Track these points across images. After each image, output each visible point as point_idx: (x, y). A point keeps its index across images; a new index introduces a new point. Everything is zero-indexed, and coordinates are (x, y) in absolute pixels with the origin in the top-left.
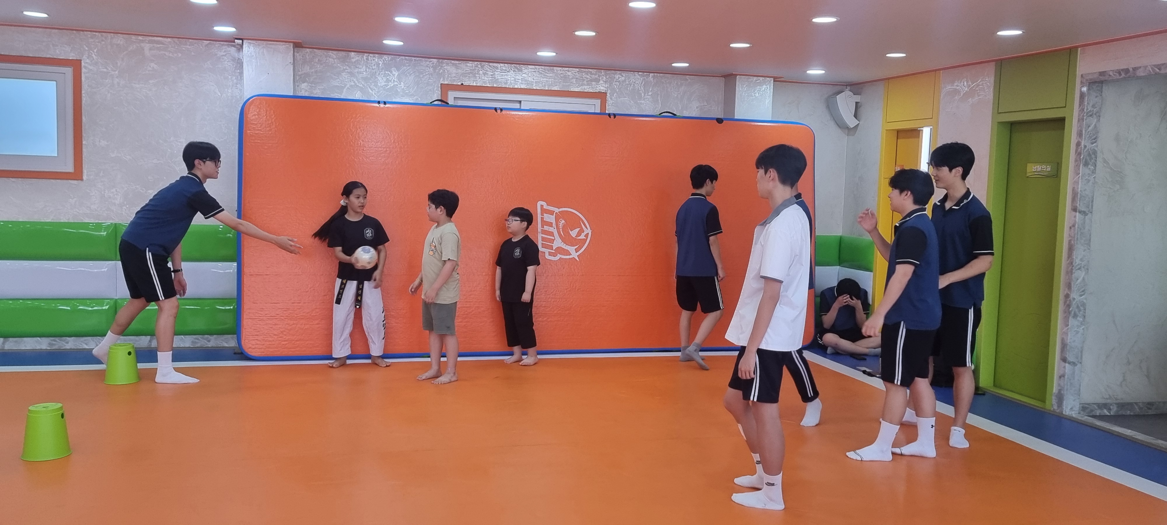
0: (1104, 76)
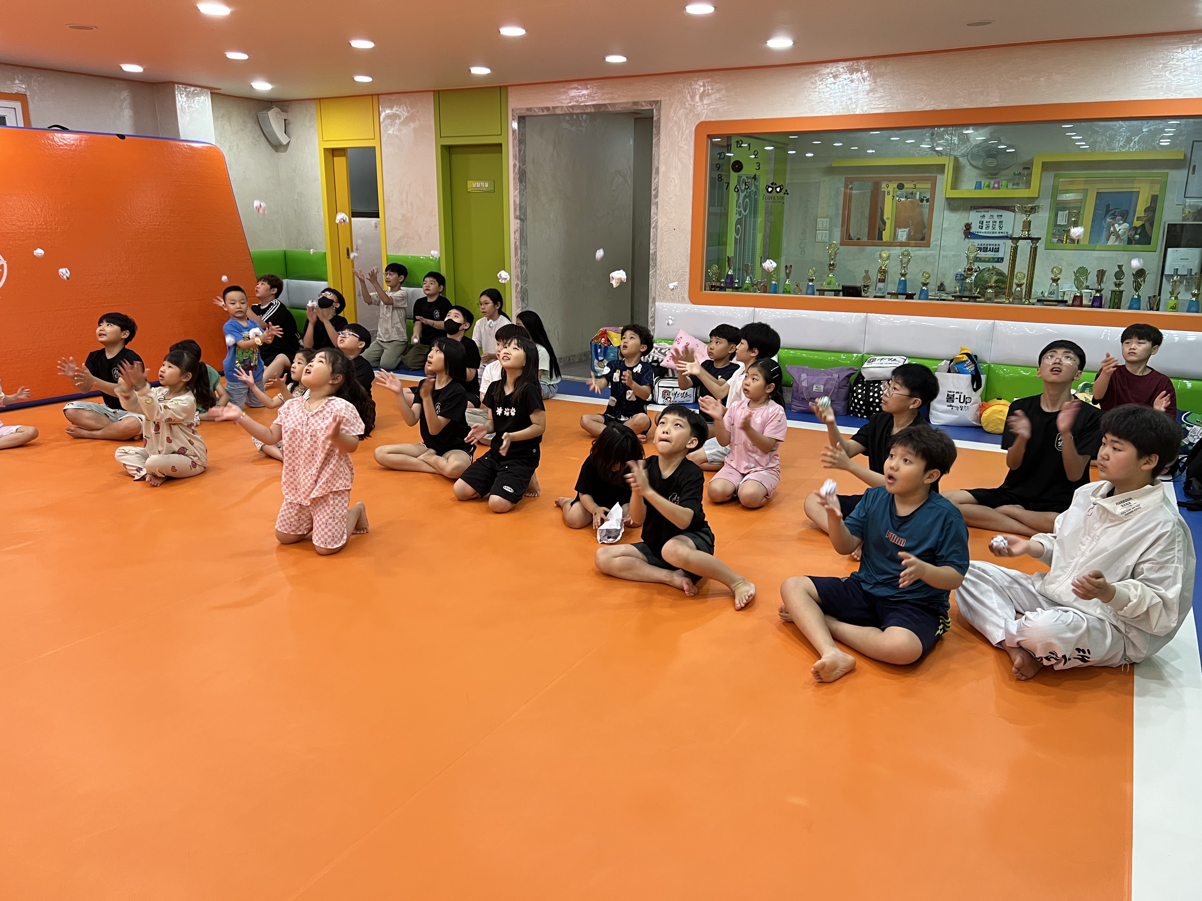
0: (531, 111)
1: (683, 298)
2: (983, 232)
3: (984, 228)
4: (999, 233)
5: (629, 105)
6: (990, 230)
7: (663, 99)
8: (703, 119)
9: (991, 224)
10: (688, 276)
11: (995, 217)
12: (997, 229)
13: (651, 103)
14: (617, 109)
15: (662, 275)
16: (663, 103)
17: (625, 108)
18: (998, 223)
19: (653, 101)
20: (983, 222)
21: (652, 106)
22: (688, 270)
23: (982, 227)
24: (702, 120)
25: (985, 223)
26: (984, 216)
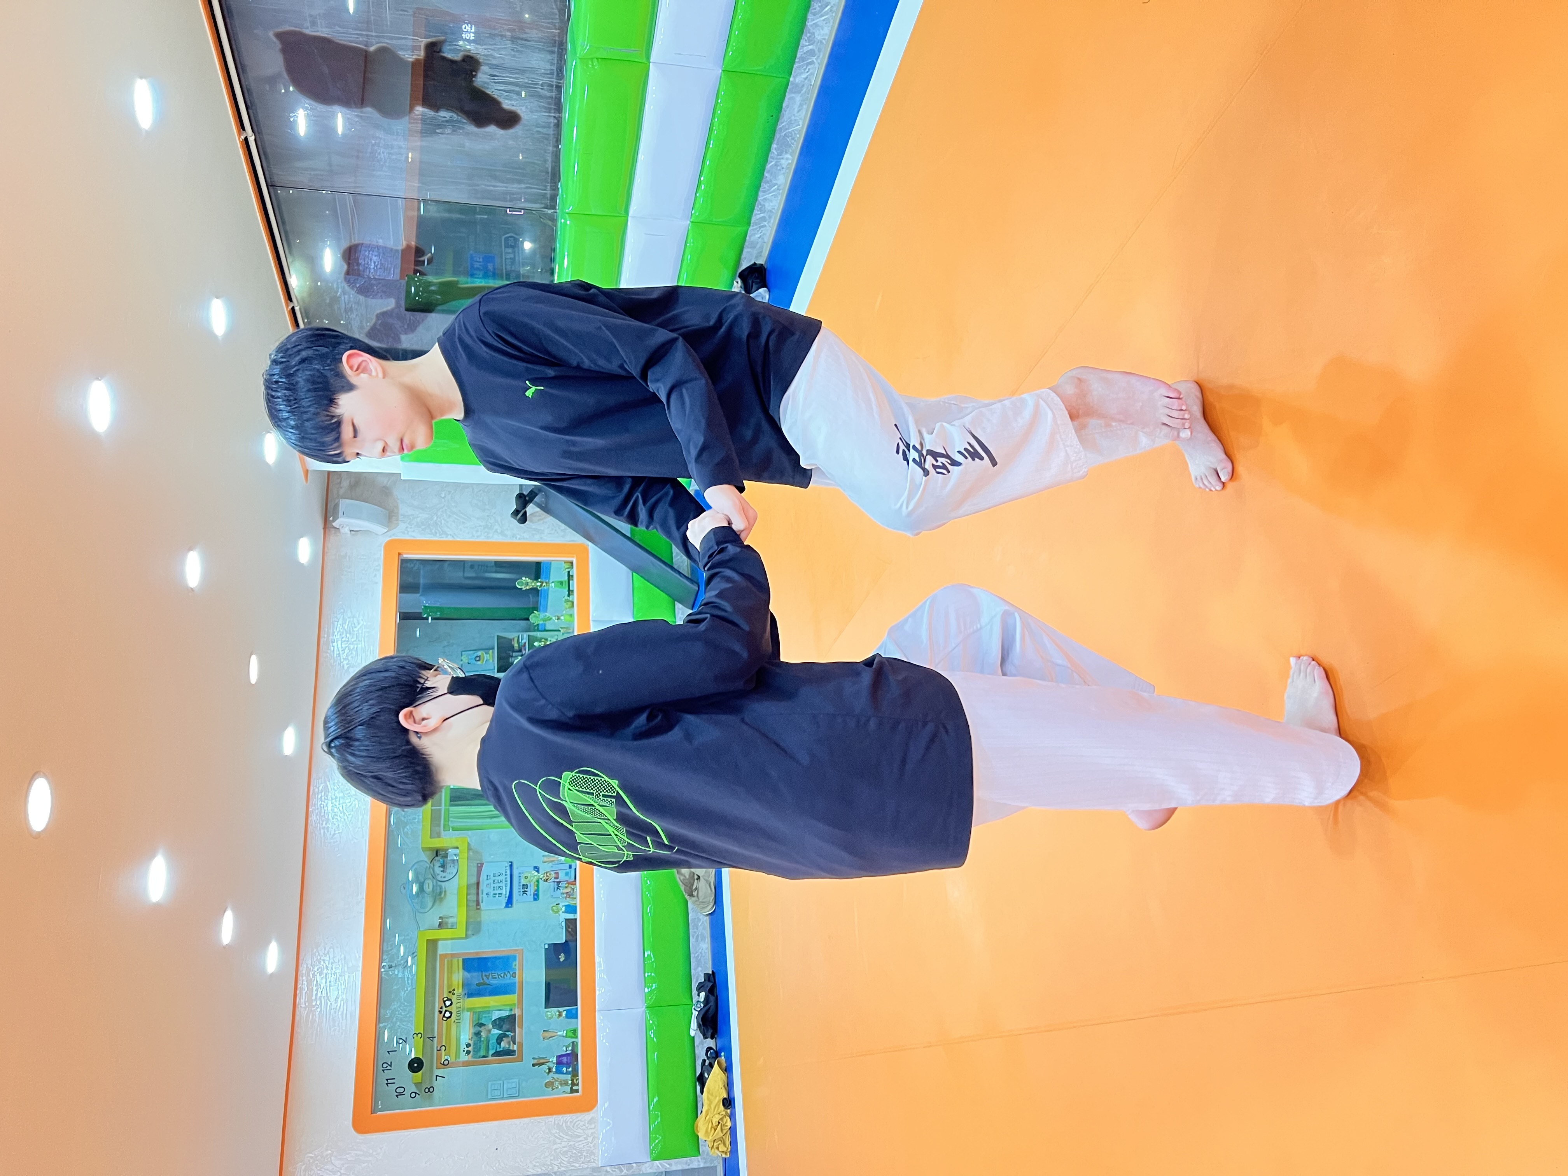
1: (590, 1122)
2: (505, 891)
3: (500, 892)
4: (506, 875)
6: (503, 885)
9: (497, 885)
10: (560, 1116)
11: (488, 882)
12: (502, 877)
15: (560, 1162)
18: (495, 878)
20: (494, 894)
22: (551, 1119)
23: (499, 894)
24: (350, 1125)
25: (495, 892)
26: (487, 894)
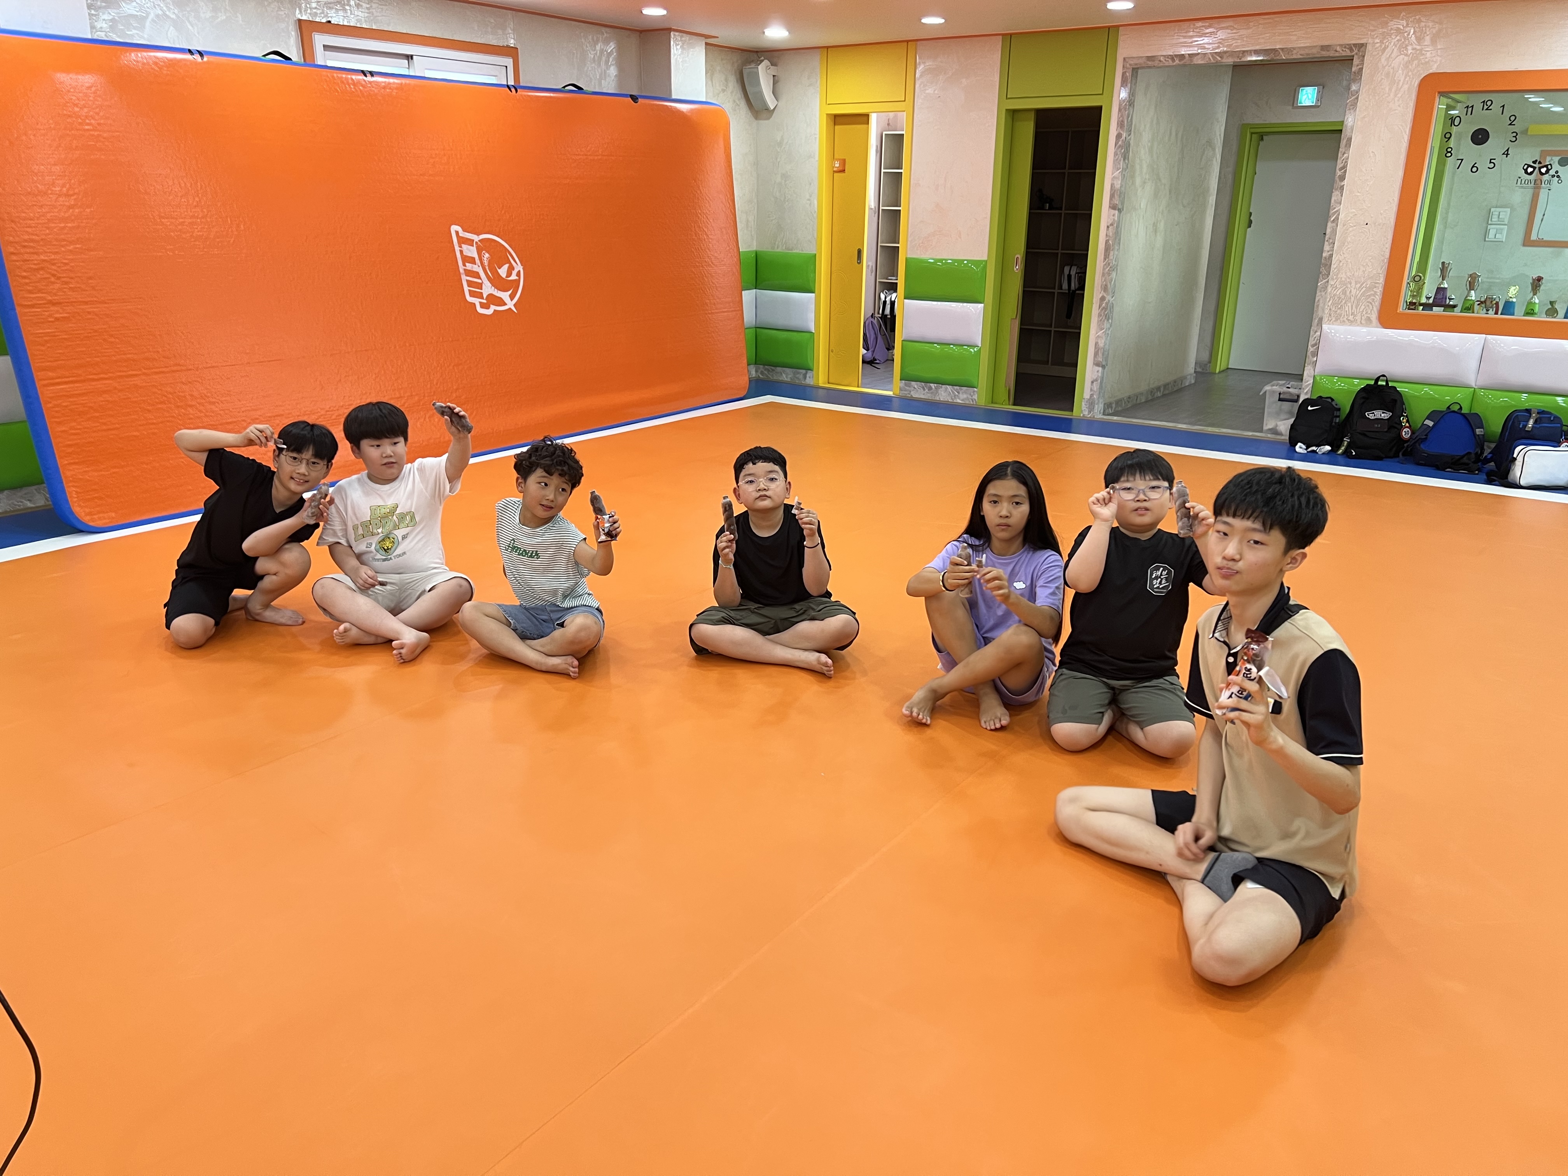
0: (1153, 61)
1: (1369, 319)
5: (1314, 51)
7: (1370, 41)
8: (1434, 69)
13: (1350, 47)
14: (1295, 57)
15: (1338, 287)
16: (1369, 47)
17: (1308, 54)
19: (1355, 45)
21: (1351, 50)
22: (1382, 280)
24: (1431, 71)
